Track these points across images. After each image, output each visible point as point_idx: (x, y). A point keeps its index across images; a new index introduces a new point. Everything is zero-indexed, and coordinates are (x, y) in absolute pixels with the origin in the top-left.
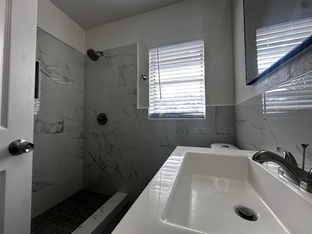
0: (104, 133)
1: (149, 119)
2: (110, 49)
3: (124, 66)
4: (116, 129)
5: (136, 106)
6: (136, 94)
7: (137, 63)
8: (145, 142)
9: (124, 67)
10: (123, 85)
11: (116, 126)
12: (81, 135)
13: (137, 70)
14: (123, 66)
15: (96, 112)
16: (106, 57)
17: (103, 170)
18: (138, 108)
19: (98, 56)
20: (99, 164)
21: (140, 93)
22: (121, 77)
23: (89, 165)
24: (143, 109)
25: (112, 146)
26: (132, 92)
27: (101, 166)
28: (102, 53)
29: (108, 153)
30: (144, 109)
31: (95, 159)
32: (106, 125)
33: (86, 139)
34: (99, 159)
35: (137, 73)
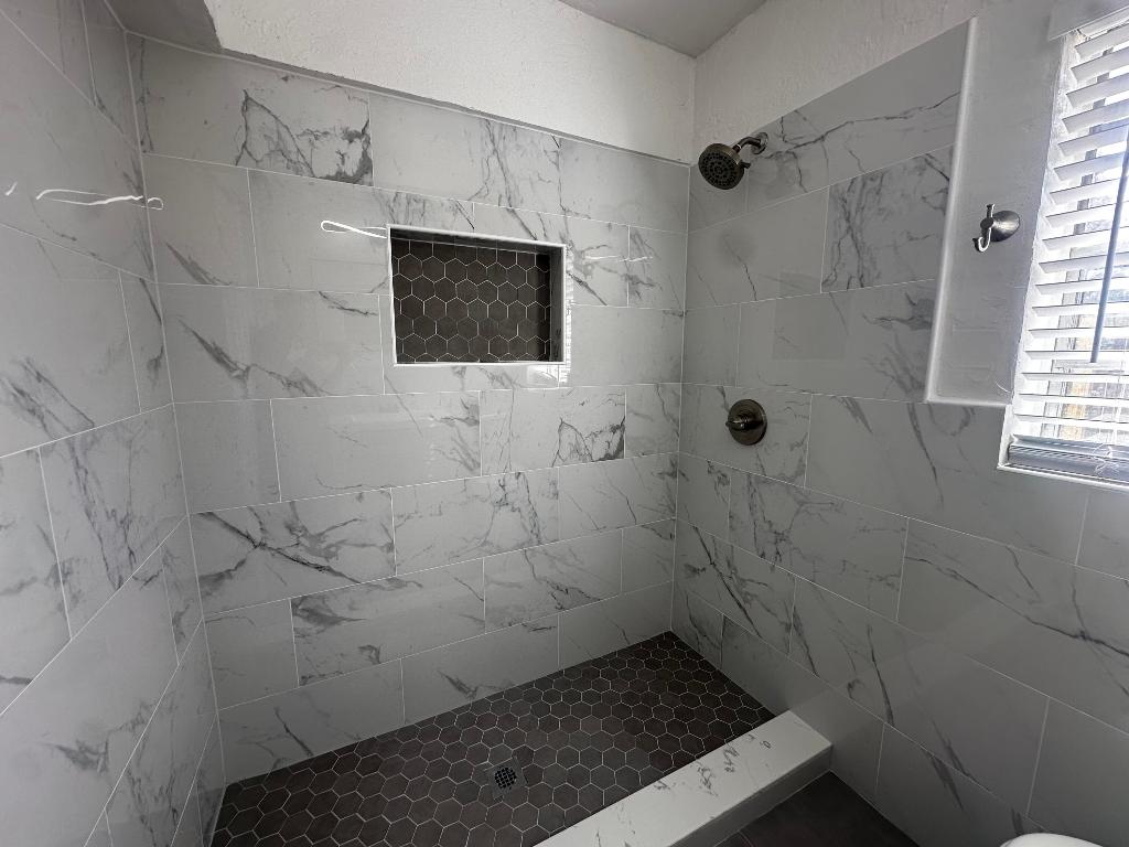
0: (749, 475)
1: (1001, 466)
2: (796, 111)
3: (869, 182)
4: (800, 472)
5: (922, 387)
6: (929, 325)
7: (951, 152)
8: (955, 575)
9: (864, 185)
10: (855, 281)
11: (801, 460)
12: (673, 465)
13: (946, 191)
14: (859, 185)
15: (723, 393)
16: (777, 155)
17: (740, 606)
18: (931, 396)
19: (744, 166)
20: (727, 580)
21: (951, 317)
22: (847, 242)
23: (695, 571)
24: (964, 408)
25: (780, 537)
26: (904, 311)
27: (733, 589)
28: (756, 143)
29: (763, 555)
30: (973, 409)
31: (714, 558)
32: (759, 448)
33: (688, 480)
34: (729, 564)
35: (943, 209)
